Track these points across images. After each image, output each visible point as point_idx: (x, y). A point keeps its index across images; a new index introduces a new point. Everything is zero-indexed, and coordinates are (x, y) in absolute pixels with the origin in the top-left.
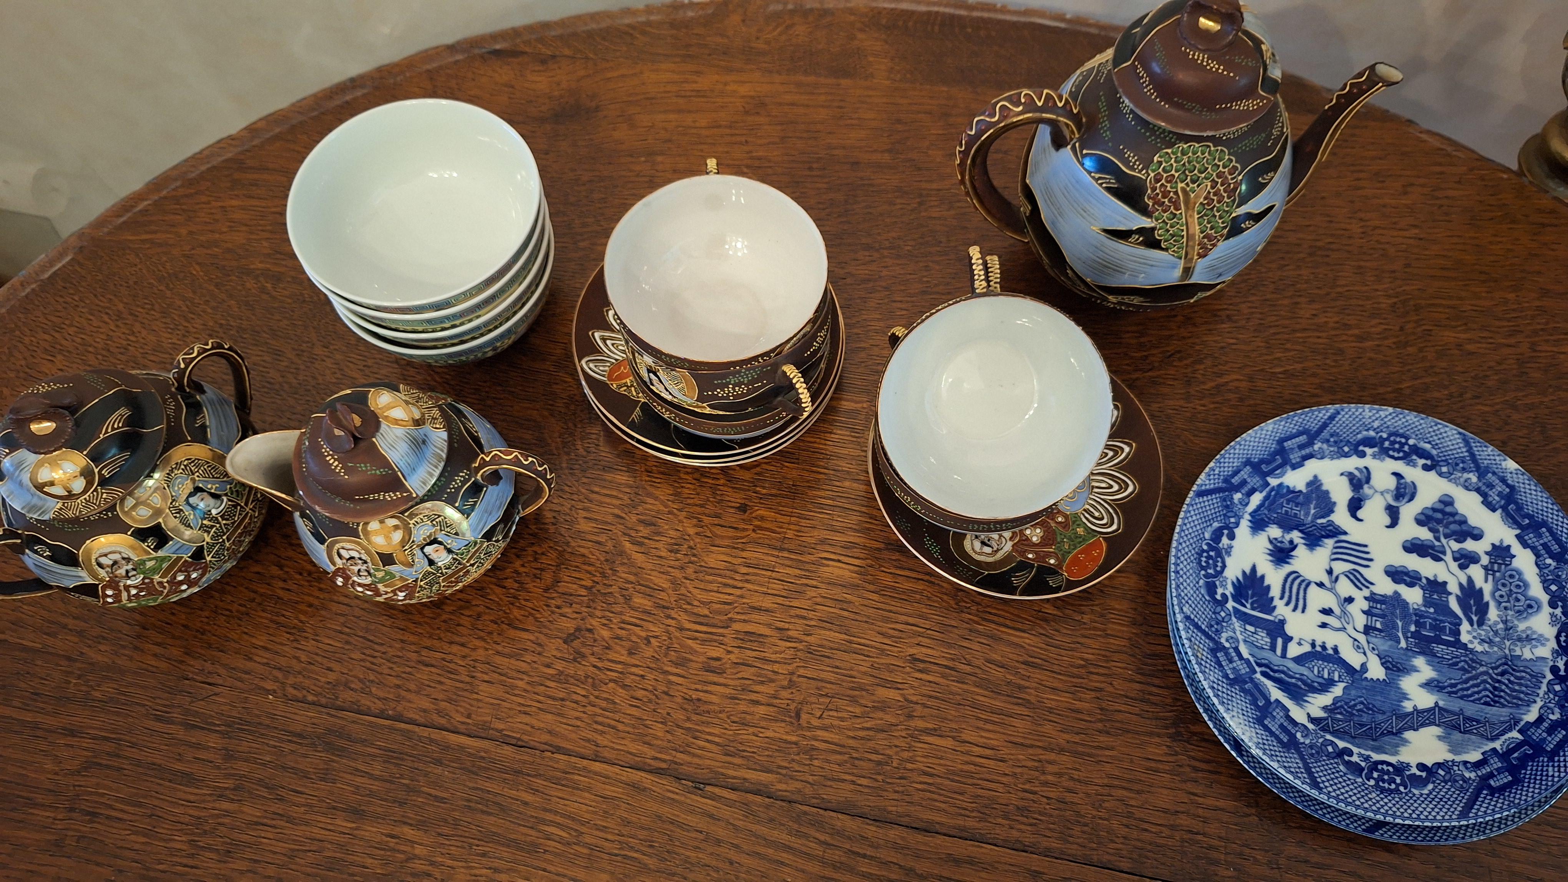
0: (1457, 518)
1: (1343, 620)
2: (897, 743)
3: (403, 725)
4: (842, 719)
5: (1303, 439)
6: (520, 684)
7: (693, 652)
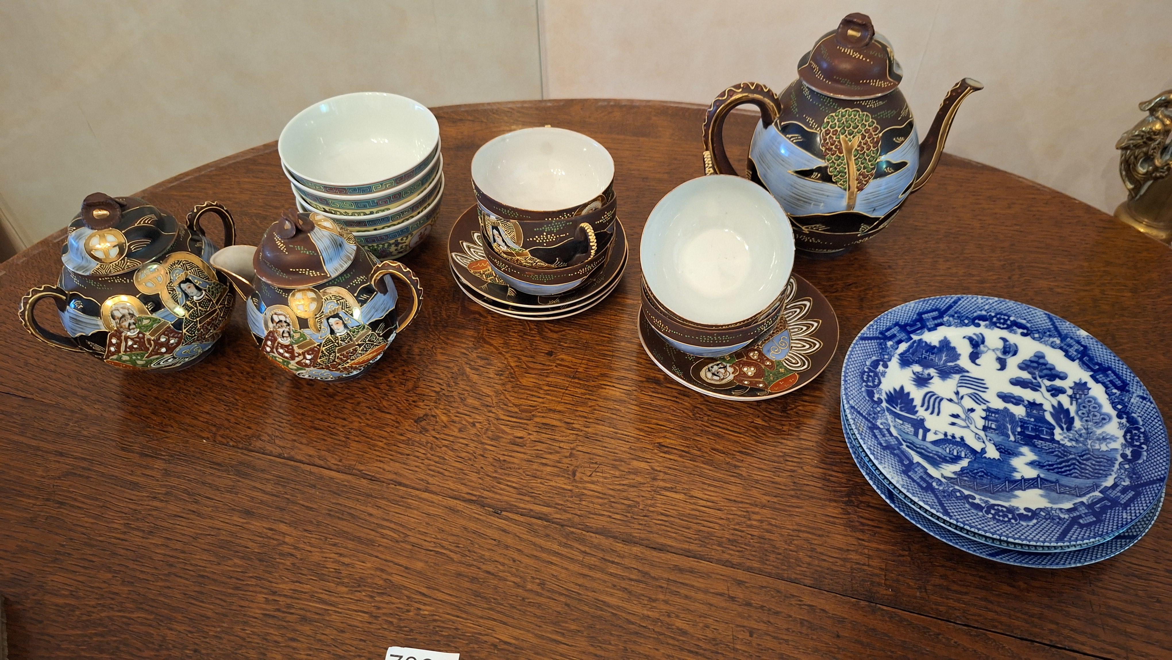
0: (1048, 366)
1: (967, 421)
2: (643, 494)
3: (292, 463)
4: (605, 478)
5: (935, 314)
6: (380, 444)
7: (504, 432)
